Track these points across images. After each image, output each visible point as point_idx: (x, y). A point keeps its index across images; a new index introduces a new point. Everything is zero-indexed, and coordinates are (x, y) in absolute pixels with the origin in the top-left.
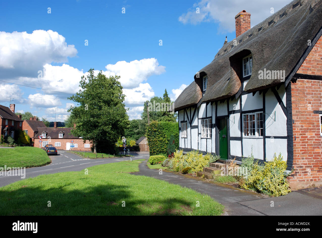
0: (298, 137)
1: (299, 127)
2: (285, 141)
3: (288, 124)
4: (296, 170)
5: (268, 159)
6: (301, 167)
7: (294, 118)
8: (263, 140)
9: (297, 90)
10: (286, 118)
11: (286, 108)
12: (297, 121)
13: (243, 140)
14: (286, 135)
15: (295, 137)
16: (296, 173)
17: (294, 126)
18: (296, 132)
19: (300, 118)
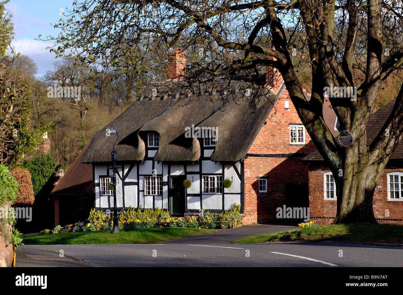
0: (247, 194)
1: (247, 187)
2: (240, 195)
3: (241, 185)
4: (246, 213)
5: (225, 209)
6: (248, 211)
7: (245, 181)
8: (222, 195)
9: (247, 164)
10: (240, 182)
11: (240, 175)
12: (247, 183)
13: (203, 196)
14: (240, 192)
15: (246, 194)
16: (246, 215)
17: (246, 187)
18: (246, 190)
19: (248, 182)
